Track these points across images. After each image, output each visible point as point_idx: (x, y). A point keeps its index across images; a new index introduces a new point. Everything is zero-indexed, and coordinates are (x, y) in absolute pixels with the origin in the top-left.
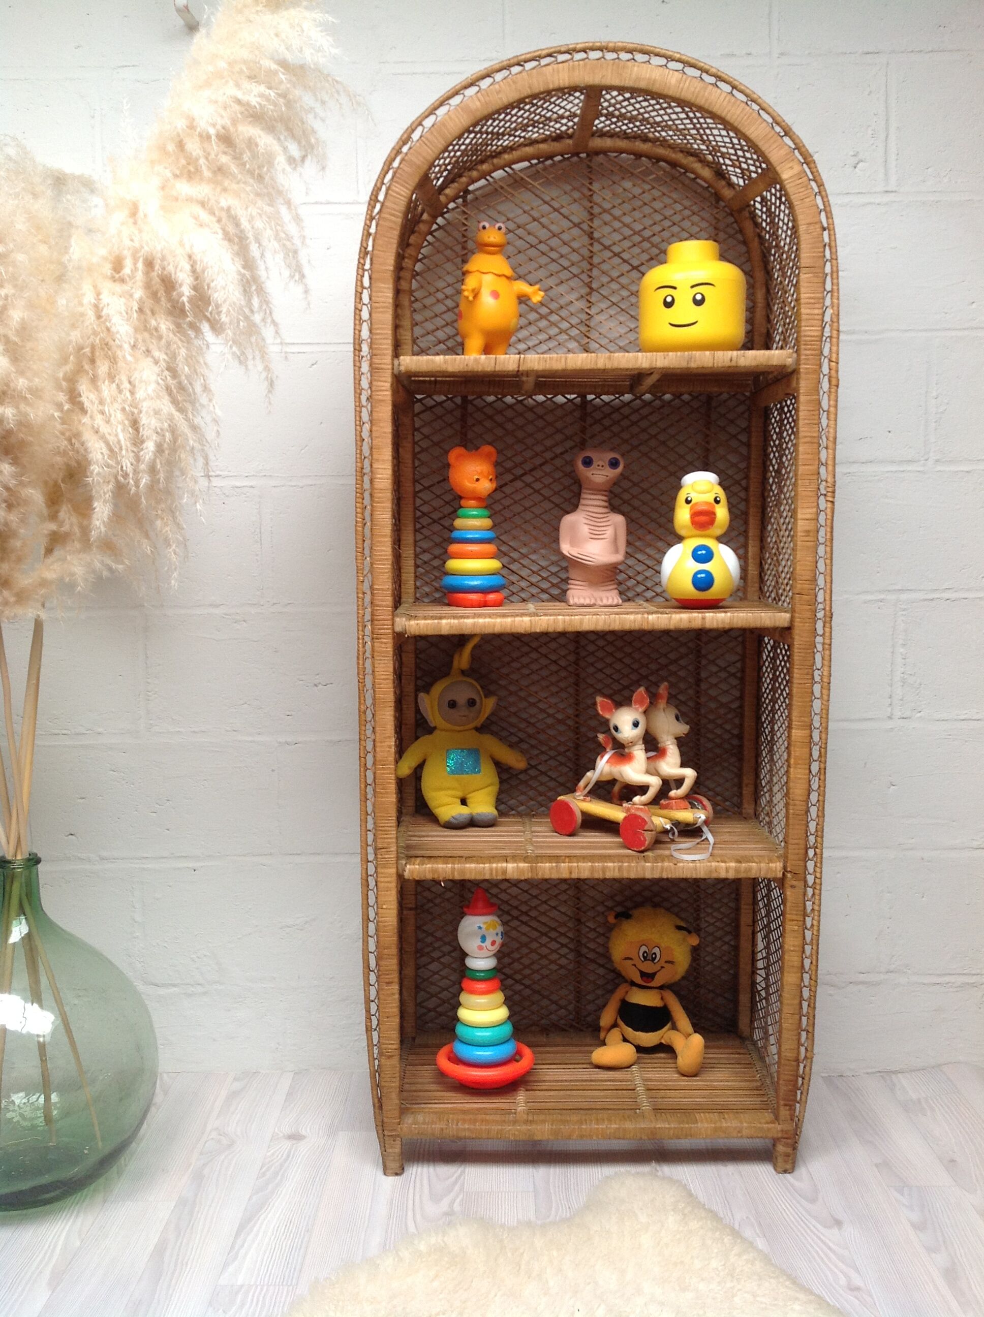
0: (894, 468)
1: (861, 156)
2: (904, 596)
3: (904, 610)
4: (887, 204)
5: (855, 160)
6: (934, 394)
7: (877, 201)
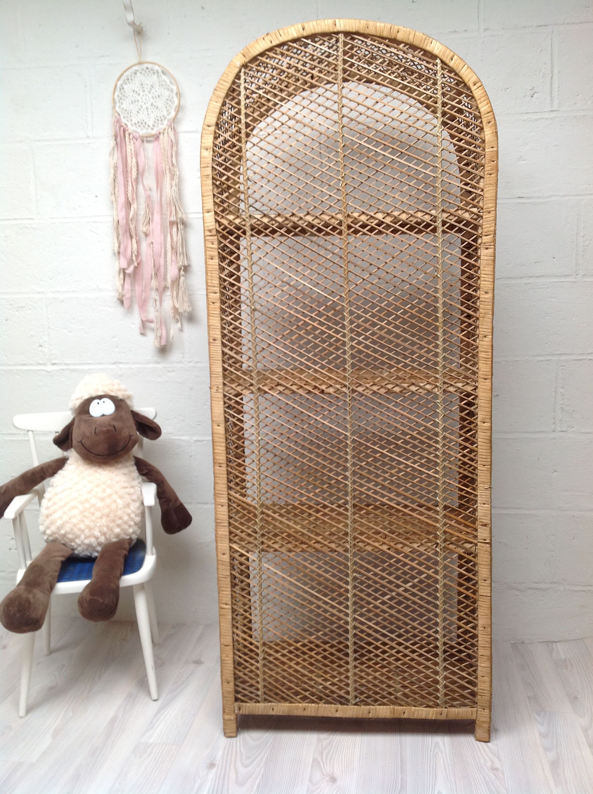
0: (557, 280)
1: (536, 90)
2: (563, 358)
3: (563, 366)
4: (551, 119)
5: (532, 92)
6: (582, 234)
7: (546, 117)
